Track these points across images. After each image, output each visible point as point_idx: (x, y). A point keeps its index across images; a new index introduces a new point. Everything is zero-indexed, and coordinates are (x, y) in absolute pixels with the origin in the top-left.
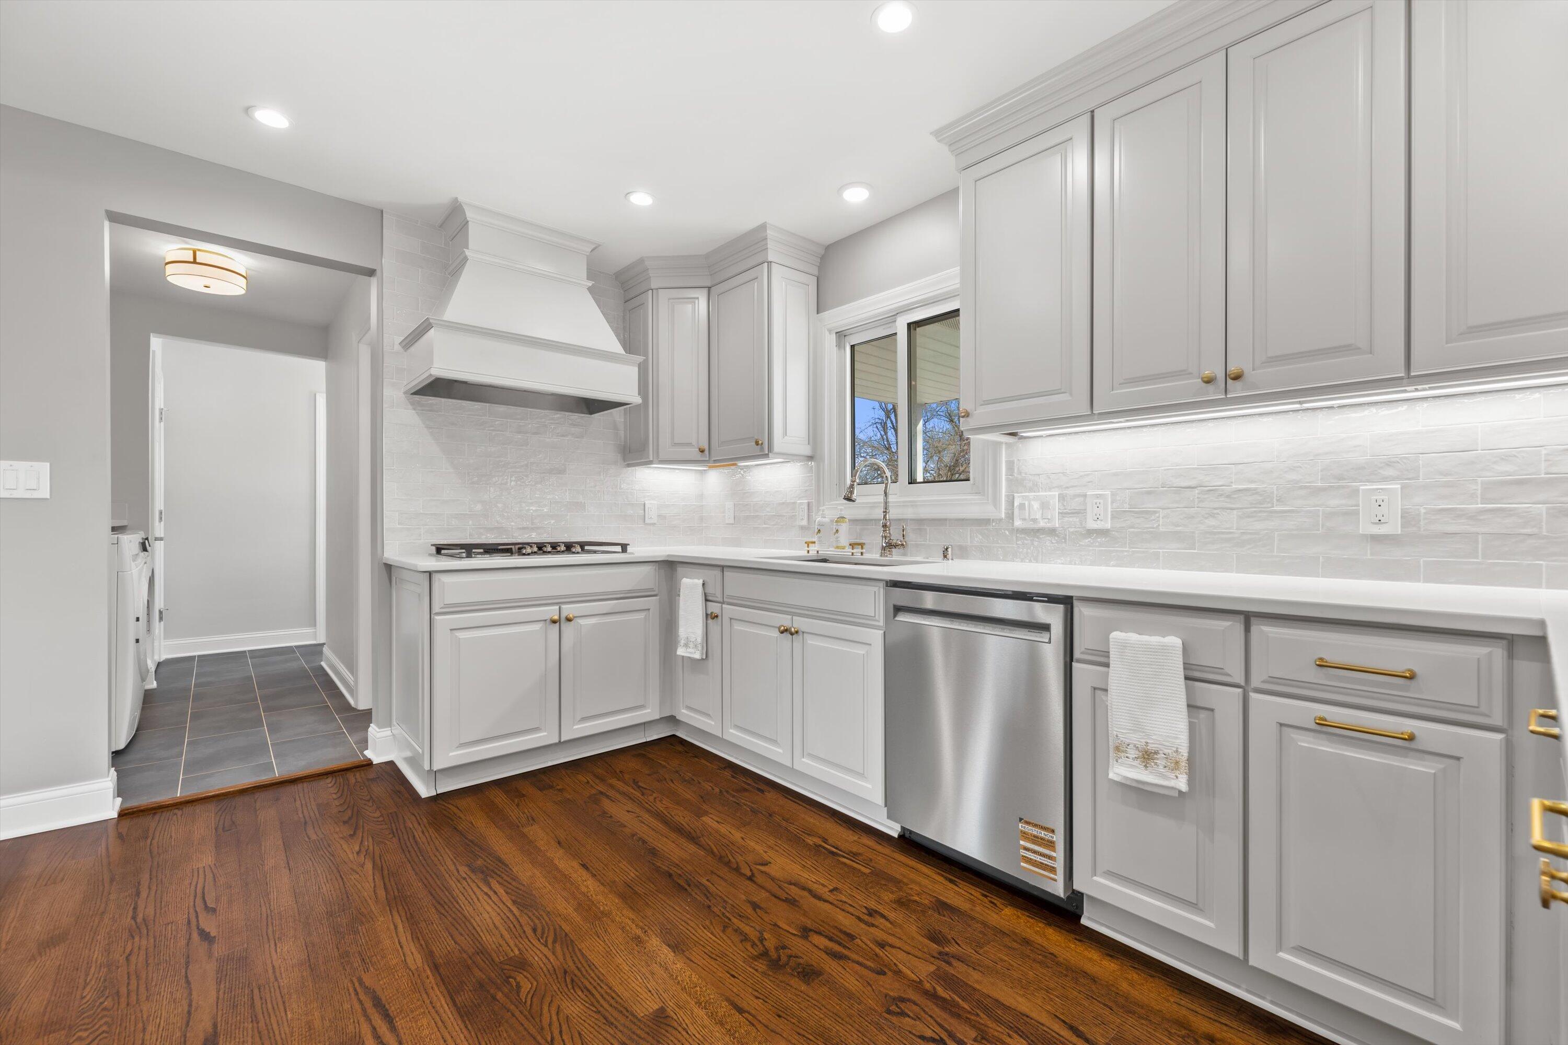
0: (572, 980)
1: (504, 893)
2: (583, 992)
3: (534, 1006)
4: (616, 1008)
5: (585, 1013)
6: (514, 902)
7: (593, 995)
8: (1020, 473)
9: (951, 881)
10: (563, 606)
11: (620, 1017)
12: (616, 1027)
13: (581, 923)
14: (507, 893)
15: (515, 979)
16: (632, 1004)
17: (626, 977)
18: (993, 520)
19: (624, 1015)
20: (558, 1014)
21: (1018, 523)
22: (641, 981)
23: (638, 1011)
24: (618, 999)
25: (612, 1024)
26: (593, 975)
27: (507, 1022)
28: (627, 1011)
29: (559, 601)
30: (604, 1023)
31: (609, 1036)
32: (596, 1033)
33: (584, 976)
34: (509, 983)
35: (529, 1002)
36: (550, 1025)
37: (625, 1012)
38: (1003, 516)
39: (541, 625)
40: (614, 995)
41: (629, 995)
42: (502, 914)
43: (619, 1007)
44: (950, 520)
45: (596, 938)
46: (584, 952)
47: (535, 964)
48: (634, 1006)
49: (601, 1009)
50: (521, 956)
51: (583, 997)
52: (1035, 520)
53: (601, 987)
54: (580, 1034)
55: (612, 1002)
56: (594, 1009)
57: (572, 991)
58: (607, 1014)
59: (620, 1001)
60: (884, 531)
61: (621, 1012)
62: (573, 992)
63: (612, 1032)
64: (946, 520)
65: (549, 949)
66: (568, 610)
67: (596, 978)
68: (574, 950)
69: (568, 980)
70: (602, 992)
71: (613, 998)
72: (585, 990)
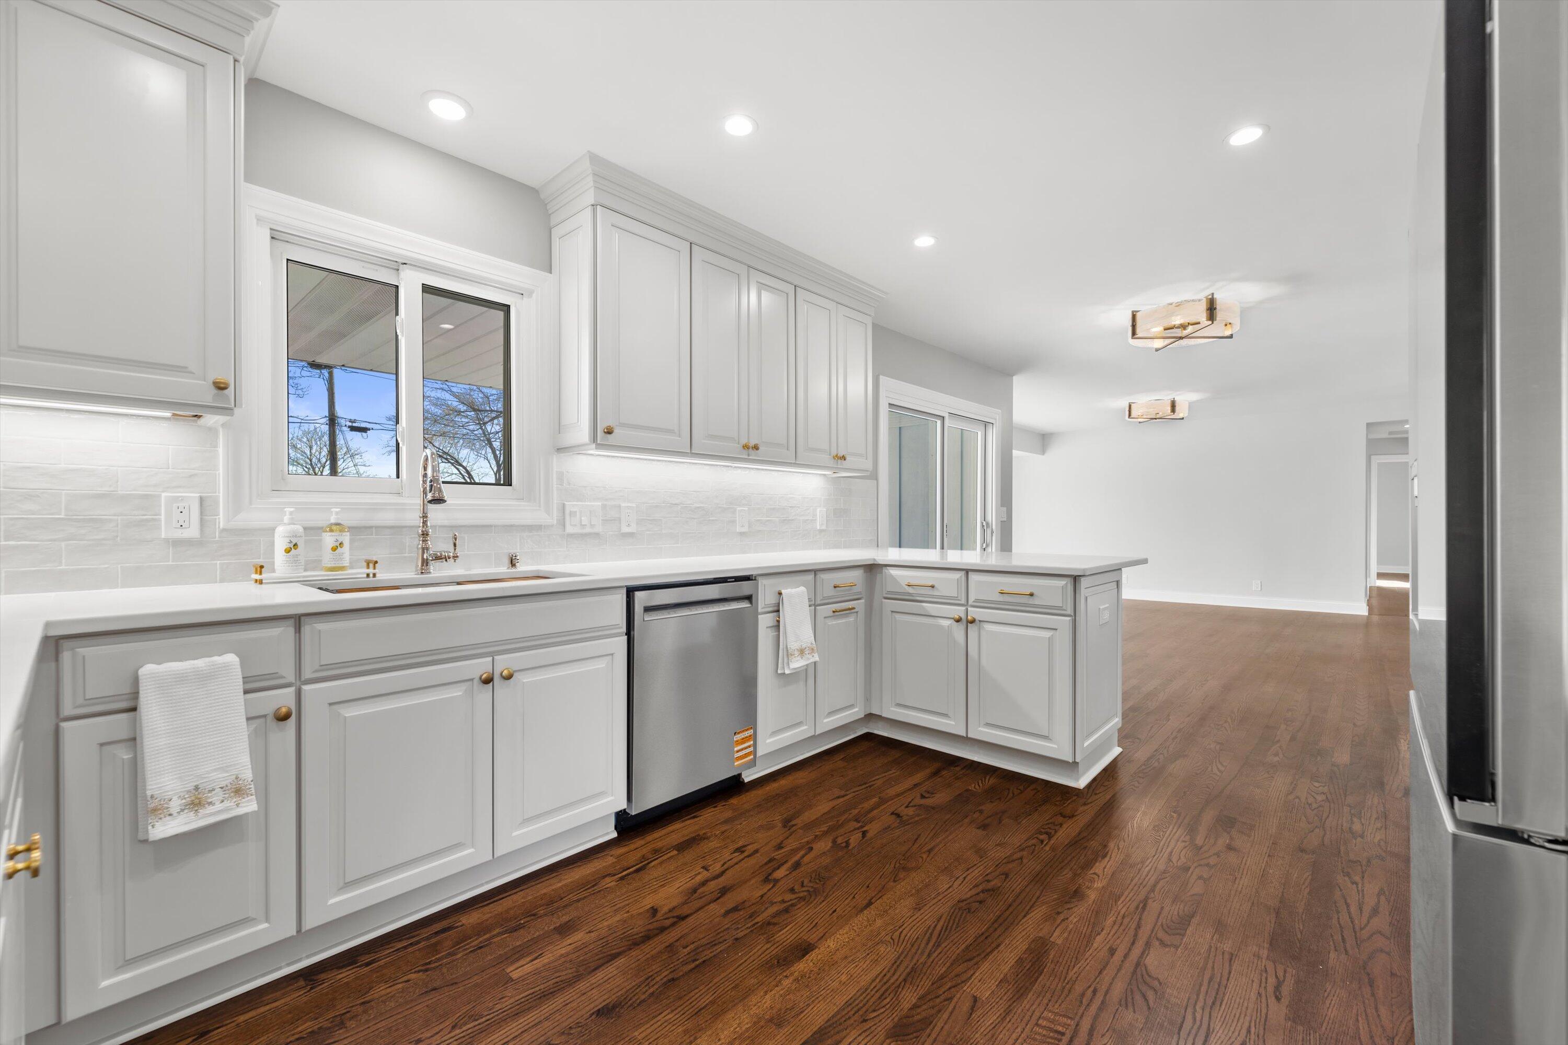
8: (569, 484)
9: (694, 817)
18: (544, 526)
21: (570, 529)
24: (885, 971)
33: (864, 1005)
37: (898, 963)
38: (555, 522)
40: (882, 974)
44: (495, 526)
52: (583, 526)
59: (886, 969)
60: (423, 541)
64: (491, 526)
68: (830, 1026)
72: (884, 997)
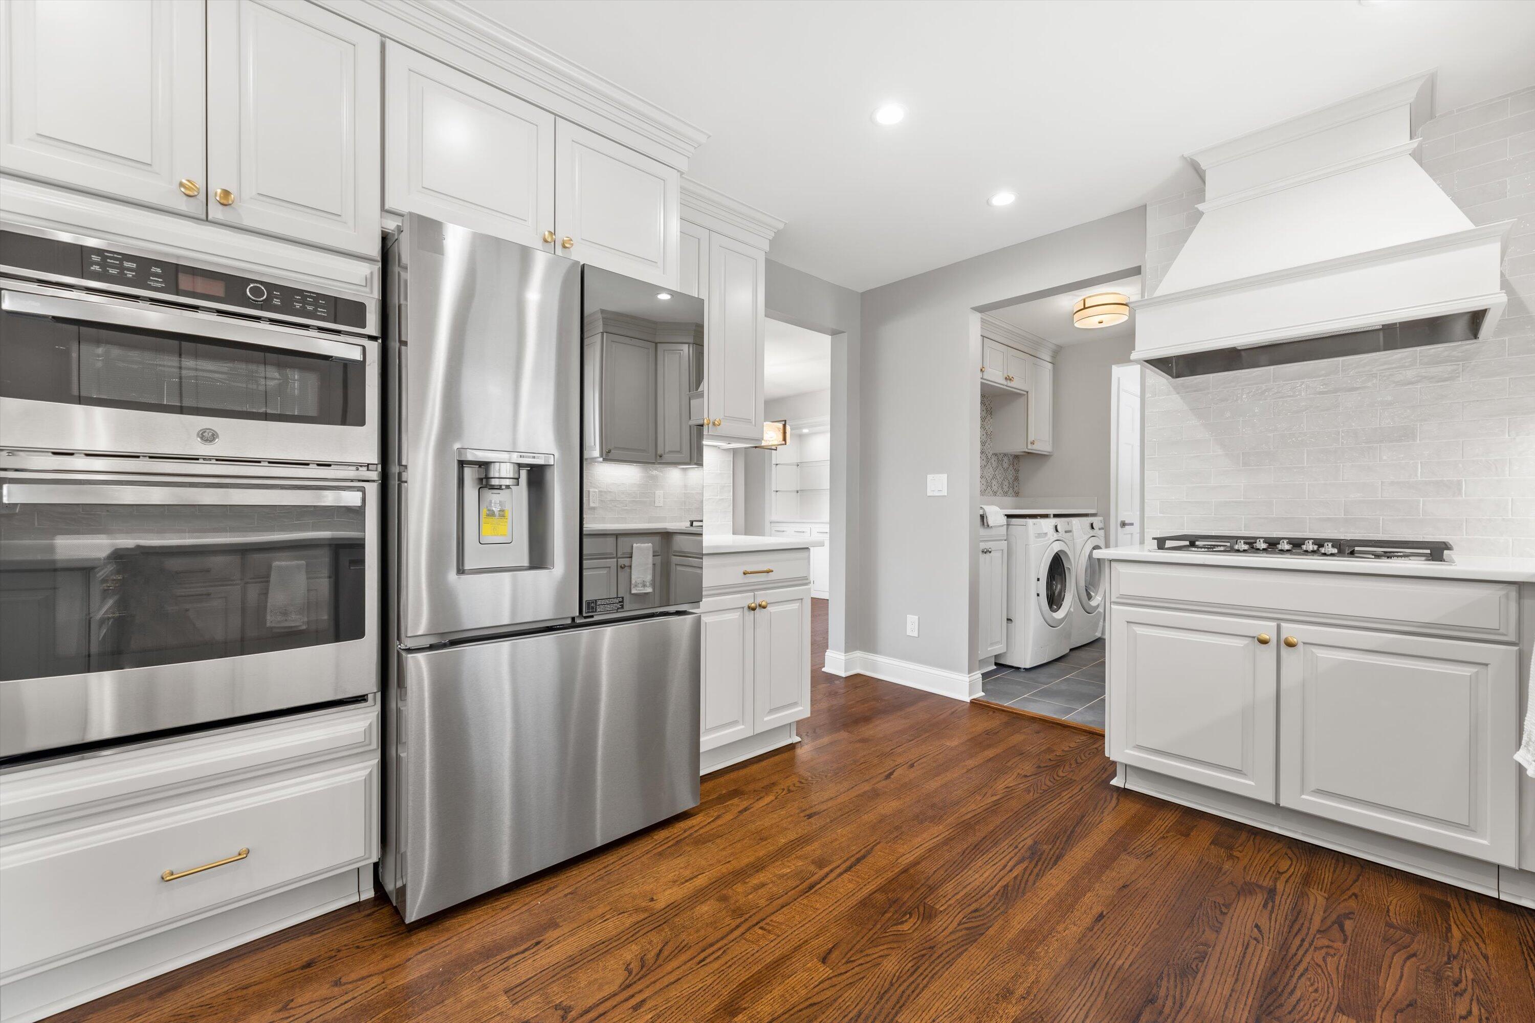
0: (923, 955)
1: (1014, 875)
2: (912, 966)
3: (883, 939)
4: (901, 996)
5: (888, 975)
6: (1006, 886)
7: (912, 975)
10: (1284, 625)
11: (890, 1004)
12: (878, 1003)
13: (1006, 940)
14: (1015, 878)
15: (910, 918)
16: (911, 1009)
17: (945, 996)
19: (895, 1005)
20: (880, 957)
22: (946, 1009)
23: (903, 1017)
24: (913, 998)
25: (882, 998)
26: (937, 969)
27: (862, 928)
28: (901, 1007)
29: (1279, 617)
30: (880, 992)
31: (866, 999)
32: (867, 989)
34: (905, 915)
35: (887, 934)
36: (867, 955)
37: (899, 1006)
39: (1247, 642)
40: (917, 992)
41: (921, 1003)
42: (984, 884)
43: (904, 999)
45: (991, 957)
46: (965, 954)
47: (932, 925)
48: (908, 1011)
49: (896, 985)
50: (938, 912)
51: (907, 968)
53: (923, 979)
54: (863, 978)
55: (908, 992)
56: (894, 981)
57: (911, 958)
58: (891, 992)
61: (898, 1002)
62: (909, 960)
63: (871, 1001)
65: (955, 928)
66: (1290, 631)
67: (934, 972)
68: (964, 946)
69: (924, 952)
70: (918, 981)
71: (913, 992)
